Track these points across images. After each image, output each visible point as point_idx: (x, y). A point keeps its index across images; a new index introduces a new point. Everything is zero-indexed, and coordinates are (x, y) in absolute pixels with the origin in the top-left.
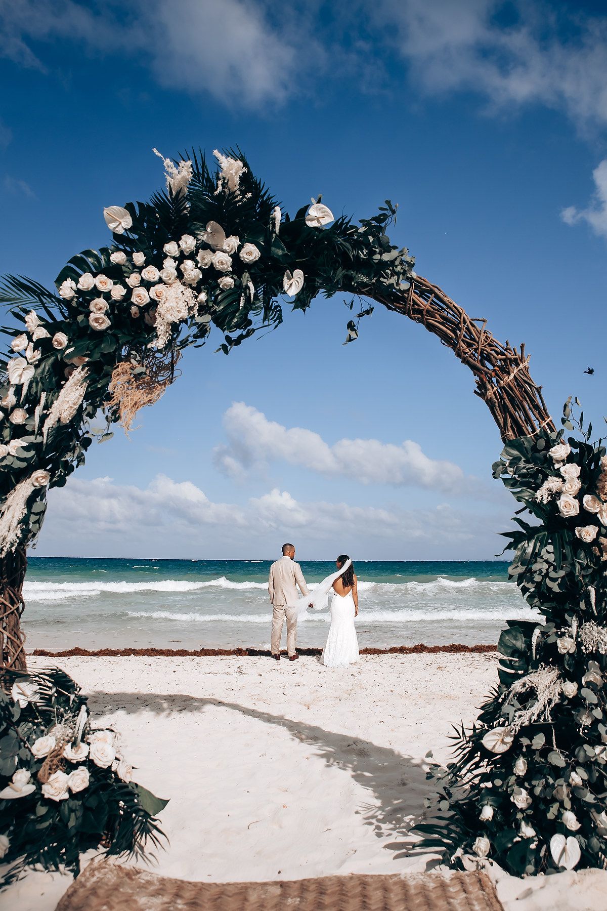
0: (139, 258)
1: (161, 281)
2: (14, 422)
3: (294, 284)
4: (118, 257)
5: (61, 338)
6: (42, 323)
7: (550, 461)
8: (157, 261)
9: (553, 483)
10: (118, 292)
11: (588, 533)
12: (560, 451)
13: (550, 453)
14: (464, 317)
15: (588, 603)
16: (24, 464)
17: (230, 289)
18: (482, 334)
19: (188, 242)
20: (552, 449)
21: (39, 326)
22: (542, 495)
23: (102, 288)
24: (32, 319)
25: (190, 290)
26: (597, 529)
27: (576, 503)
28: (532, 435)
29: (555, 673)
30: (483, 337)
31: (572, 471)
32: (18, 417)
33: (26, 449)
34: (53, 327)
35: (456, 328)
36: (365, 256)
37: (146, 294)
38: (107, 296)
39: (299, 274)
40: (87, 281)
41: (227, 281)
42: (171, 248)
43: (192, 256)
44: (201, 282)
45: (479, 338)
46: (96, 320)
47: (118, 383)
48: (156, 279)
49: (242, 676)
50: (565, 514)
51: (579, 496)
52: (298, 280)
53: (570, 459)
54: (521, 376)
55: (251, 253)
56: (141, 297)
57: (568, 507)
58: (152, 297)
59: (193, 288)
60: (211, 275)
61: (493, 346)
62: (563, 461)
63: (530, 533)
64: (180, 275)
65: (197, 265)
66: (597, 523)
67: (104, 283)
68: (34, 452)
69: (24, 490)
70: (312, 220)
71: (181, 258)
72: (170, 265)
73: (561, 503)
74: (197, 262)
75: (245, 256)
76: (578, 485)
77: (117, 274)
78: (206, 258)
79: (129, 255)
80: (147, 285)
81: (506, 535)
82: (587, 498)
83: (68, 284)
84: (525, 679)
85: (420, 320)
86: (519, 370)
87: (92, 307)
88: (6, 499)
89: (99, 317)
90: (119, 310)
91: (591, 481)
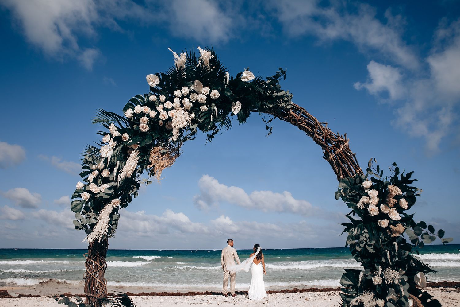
0: (163, 98)
1: (173, 108)
2: (103, 176)
3: (237, 108)
4: (153, 98)
5: (126, 136)
6: (117, 129)
7: (363, 189)
8: (171, 99)
9: (364, 199)
10: (153, 114)
11: (384, 223)
12: (367, 184)
13: (362, 185)
14: (317, 122)
15: (386, 259)
16: (109, 197)
17: (206, 111)
18: (326, 129)
19: (186, 90)
20: (364, 183)
21: (116, 130)
22: (360, 205)
23: (145, 112)
24: (112, 127)
25: (187, 112)
26: (388, 221)
27: (377, 208)
28: (352, 177)
29: (372, 295)
30: (326, 131)
31: (374, 193)
32: (105, 174)
33: (109, 189)
34: (122, 131)
35: (313, 127)
36: (269, 94)
37: (166, 114)
38: (148, 116)
39: (238, 103)
40: (138, 109)
41: (204, 108)
42: (177, 93)
43: (188, 96)
44: (192, 108)
45: (324, 132)
46: (143, 127)
47: (153, 157)
48: (171, 107)
49: (209, 305)
50: (372, 214)
51: (378, 205)
52: (238, 106)
53: (372, 187)
54: (346, 149)
55: (215, 94)
56: (164, 115)
57: (373, 210)
58: (169, 116)
59: (188, 111)
60: (197, 105)
61: (331, 135)
62: (369, 188)
63: (355, 224)
64: (182, 106)
65: (190, 101)
66: (388, 218)
67: (146, 109)
68: (113, 190)
69: (108, 209)
70: (244, 78)
71: (182, 98)
72: (177, 101)
73: (369, 209)
74: (190, 99)
75: (213, 96)
76: (377, 200)
77: (152, 105)
78: (194, 97)
79: (158, 97)
80: (167, 110)
81: (343, 224)
82: (382, 206)
83: (129, 111)
84: (357, 298)
85: (296, 124)
86: (344, 146)
87: (141, 121)
88: (100, 213)
89: (144, 126)
90: (153, 122)
91: (383, 198)
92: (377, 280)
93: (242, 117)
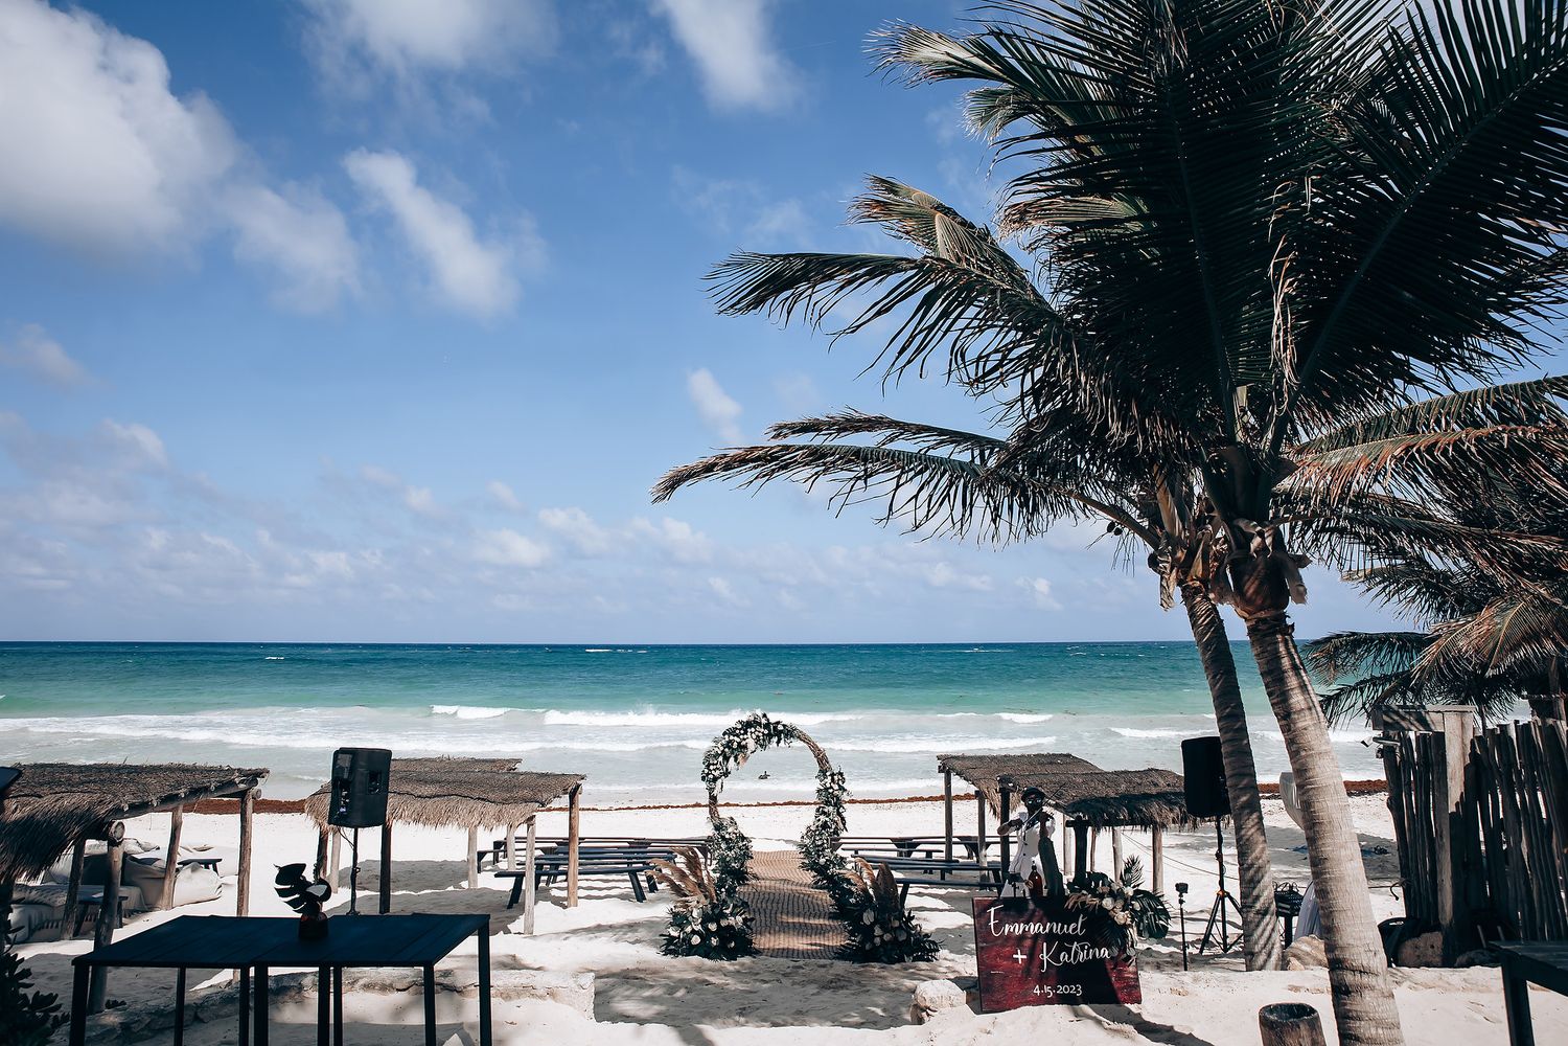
0: (742, 732)
3: (775, 739)
4: (738, 732)
5: (727, 750)
8: (746, 733)
10: (738, 740)
11: (831, 791)
12: (828, 774)
19: (753, 730)
24: (719, 745)
31: (830, 778)
32: (718, 766)
40: (731, 738)
55: (766, 732)
56: (744, 743)
60: (758, 736)
67: (736, 738)
83: (726, 736)
89: (735, 745)
90: (739, 743)
91: (833, 780)
92: (826, 810)
93: (778, 742)
